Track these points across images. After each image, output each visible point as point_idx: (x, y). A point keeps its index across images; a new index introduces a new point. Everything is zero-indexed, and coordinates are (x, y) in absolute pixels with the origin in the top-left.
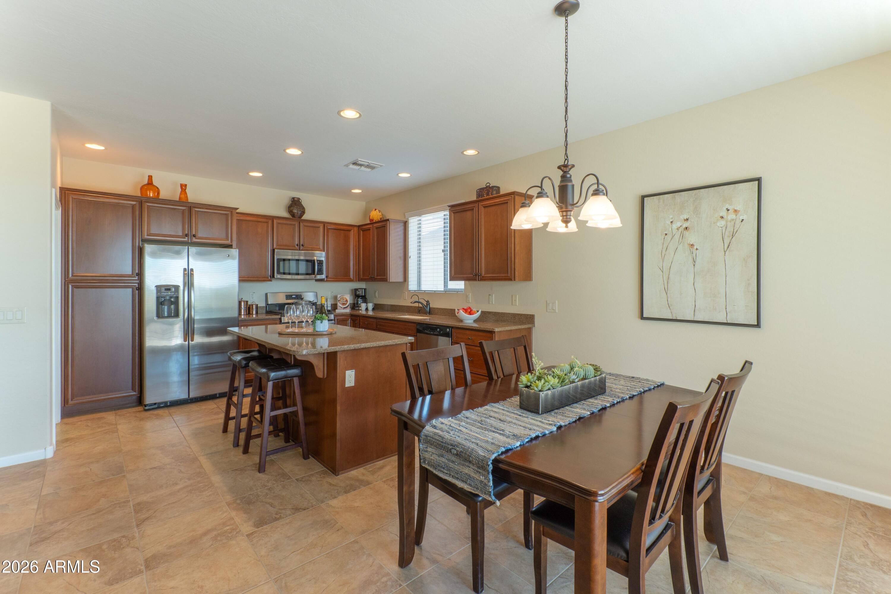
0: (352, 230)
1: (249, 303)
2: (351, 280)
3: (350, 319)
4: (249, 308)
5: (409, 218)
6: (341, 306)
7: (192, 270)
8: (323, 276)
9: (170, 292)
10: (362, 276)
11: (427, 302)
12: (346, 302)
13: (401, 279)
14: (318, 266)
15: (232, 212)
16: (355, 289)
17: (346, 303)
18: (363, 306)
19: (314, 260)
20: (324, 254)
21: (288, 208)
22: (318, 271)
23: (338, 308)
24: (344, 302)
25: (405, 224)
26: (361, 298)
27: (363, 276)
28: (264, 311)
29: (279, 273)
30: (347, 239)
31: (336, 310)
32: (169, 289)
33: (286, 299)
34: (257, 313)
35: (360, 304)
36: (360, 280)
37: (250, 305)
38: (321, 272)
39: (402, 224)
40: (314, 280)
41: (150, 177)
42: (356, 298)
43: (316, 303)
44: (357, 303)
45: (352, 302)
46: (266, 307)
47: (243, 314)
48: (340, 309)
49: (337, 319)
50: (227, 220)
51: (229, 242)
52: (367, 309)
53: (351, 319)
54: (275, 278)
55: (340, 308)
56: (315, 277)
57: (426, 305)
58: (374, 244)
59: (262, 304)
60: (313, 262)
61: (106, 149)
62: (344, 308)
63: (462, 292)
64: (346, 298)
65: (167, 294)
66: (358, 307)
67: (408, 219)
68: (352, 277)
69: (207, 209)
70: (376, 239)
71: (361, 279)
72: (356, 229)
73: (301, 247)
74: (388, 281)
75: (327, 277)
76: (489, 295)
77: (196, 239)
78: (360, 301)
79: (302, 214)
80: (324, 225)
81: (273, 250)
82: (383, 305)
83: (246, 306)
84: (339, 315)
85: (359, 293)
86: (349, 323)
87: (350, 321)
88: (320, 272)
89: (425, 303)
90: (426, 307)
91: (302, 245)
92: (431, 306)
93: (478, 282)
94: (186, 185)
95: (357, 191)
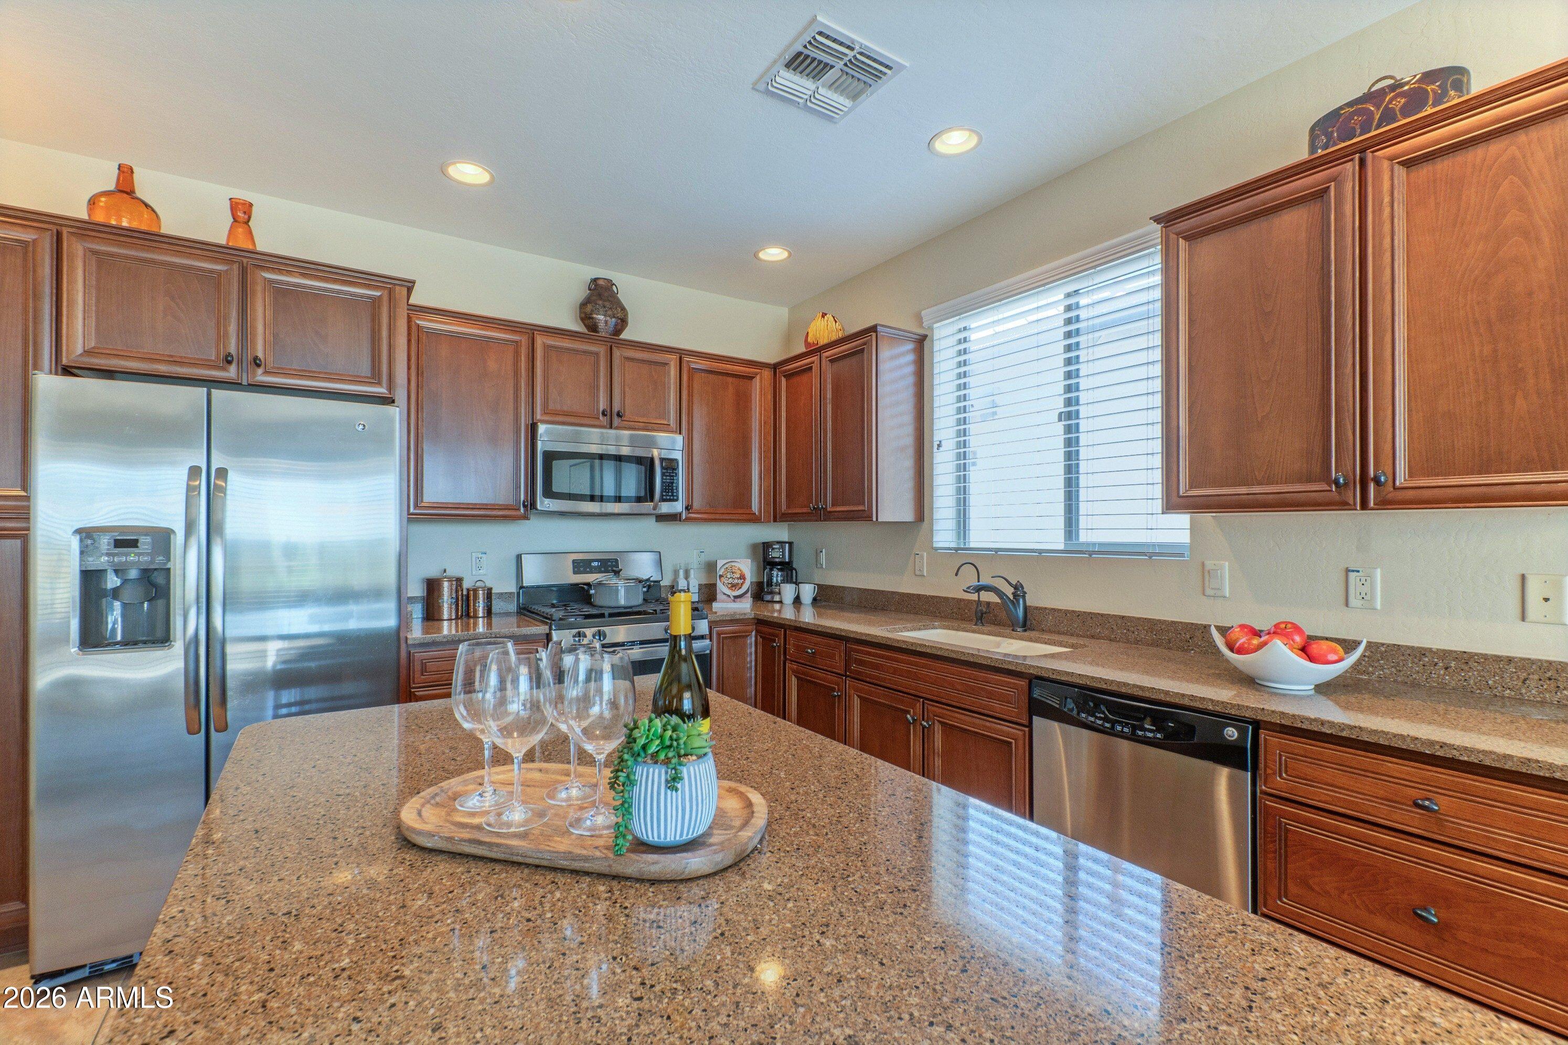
0: (758, 377)
1: (466, 584)
2: (753, 519)
3: (754, 633)
4: (466, 599)
5: (935, 326)
6: (728, 592)
7: (221, 474)
8: (678, 507)
9: (136, 554)
10: (784, 507)
11: (1016, 588)
12: (740, 581)
13: (906, 514)
14: (663, 474)
15: (390, 291)
16: (764, 543)
17: (742, 584)
18: (788, 592)
19: (652, 460)
20: (679, 440)
21: (581, 308)
22: (662, 492)
23: (719, 596)
24: (736, 581)
25: (921, 343)
26: (779, 570)
27: (788, 507)
28: (513, 607)
29: (549, 493)
30: (742, 403)
31: (715, 605)
32: (133, 544)
33: (575, 573)
34: (489, 612)
35: (778, 584)
36: (778, 517)
37: (468, 590)
38: (672, 492)
39: (910, 346)
40: (654, 519)
41: (125, 172)
42: (765, 569)
43: (658, 582)
44: (770, 583)
45: (754, 580)
46: (518, 594)
47: (446, 616)
48: (723, 601)
49: (719, 634)
50: (375, 319)
51: (382, 390)
52: (797, 601)
53: (757, 631)
54: (536, 509)
55: (725, 597)
56: (654, 509)
57: (1011, 597)
58: (826, 412)
59: (505, 585)
60: (647, 464)
62: (736, 597)
63: (1182, 555)
64: (742, 568)
65: (124, 559)
66: (772, 593)
67: (931, 329)
68: (755, 508)
69: (304, 275)
70: (829, 395)
71: (784, 515)
72: (767, 374)
73: (616, 421)
74: (874, 519)
75: (688, 508)
76: (1348, 571)
77: (266, 372)
78: (777, 575)
79: (619, 327)
80: (680, 358)
81: (533, 428)
82: (844, 588)
83: (457, 591)
84: (723, 621)
85: (775, 554)
86: (751, 644)
87: (753, 639)
88: (669, 493)
89: (1009, 591)
90: (1015, 603)
91: (619, 415)
92: (1028, 604)
94: (251, 205)
95: (774, 254)
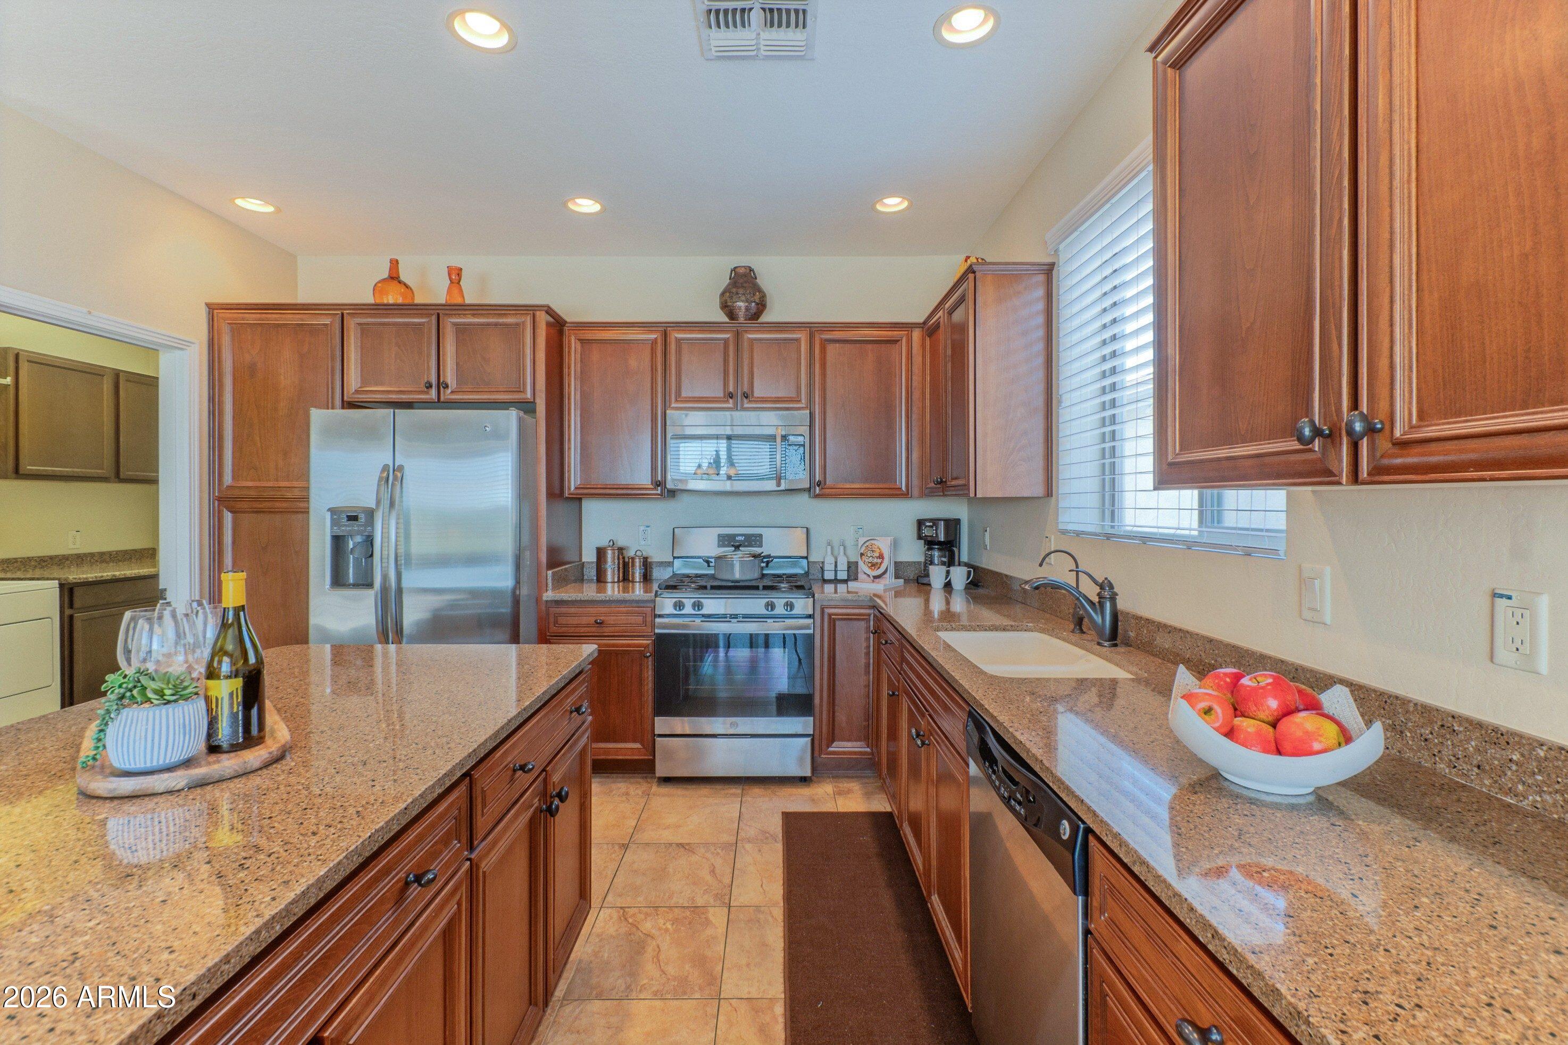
0: (903, 340)
1: (627, 554)
2: (898, 494)
4: (626, 565)
5: (1060, 247)
6: (868, 571)
7: (401, 468)
9: (357, 525)
11: (1102, 587)
12: (879, 561)
13: (1036, 488)
15: (534, 317)
16: (919, 520)
21: (721, 297)
23: (861, 576)
24: (875, 560)
25: (1049, 275)
30: (885, 369)
31: (856, 584)
32: (355, 518)
34: (645, 579)
37: (629, 559)
41: (394, 263)
42: (924, 548)
43: (805, 559)
47: (610, 580)
48: (864, 581)
49: (829, 615)
50: (521, 339)
51: (526, 396)
55: (865, 576)
58: (947, 371)
59: (660, 555)
61: (278, 210)
62: (875, 577)
63: (1275, 552)
64: (881, 547)
65: (351, 528)
66: (925, 575)
67: (1058, 252)
68: (902, 484)
69: (474, 316)
70: (949, 353)
72: (913, 335)
73: (742, 403)
74: (972, 495)
75: (820, 484)
77: (452, 392)
79: (758, 312)
80: (813, 332)
81: (665, 414)
83: (619, 559)
85: (928, 532)
90: (1098, 607)
91: (745, 396)
93: (1347, 490)
94: (461, 269)
95: (893, 204)
